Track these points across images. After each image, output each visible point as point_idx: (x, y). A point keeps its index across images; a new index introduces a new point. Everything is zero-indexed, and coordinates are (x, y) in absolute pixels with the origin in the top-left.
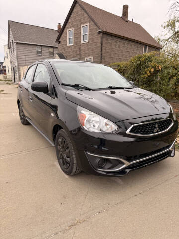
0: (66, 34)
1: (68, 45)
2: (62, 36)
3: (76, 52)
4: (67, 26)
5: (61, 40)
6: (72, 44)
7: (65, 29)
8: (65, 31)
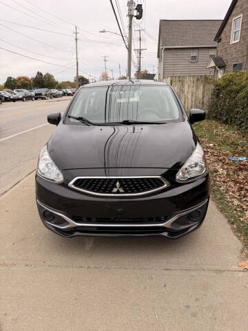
0: (231, 26)
1: (232, 42)
2: (225, 29)
3: (242, 53)
4: (233, 13)
5: (223, 36)
6: (238, 41)
7: (230, 18)
8: (229, 21)
